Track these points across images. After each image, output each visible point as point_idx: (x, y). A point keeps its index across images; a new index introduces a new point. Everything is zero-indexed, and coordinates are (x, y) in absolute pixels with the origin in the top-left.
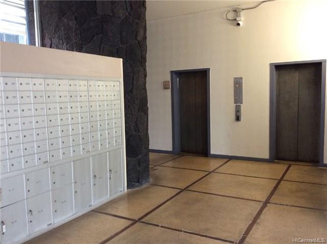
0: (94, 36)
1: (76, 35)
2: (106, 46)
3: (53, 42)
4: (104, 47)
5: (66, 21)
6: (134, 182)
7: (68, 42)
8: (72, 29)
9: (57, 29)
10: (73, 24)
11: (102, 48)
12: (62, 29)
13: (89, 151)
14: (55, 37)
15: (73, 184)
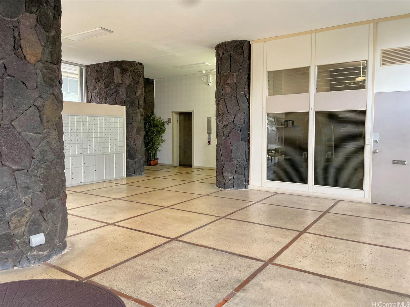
0: (112, 94)
1: (104, 92)
2: (118, 99)
3: (93, 95)
4: (117, 99)
5: (99, 84)
6: (132, 173)
7: (100, 96)
8: (102, 89)
9: (95, 88)
10: (103, 86)
11: (116, 100)
12: (98, 88)
13: (103, 152)
14: (94, 92)
15: (94, 166)
